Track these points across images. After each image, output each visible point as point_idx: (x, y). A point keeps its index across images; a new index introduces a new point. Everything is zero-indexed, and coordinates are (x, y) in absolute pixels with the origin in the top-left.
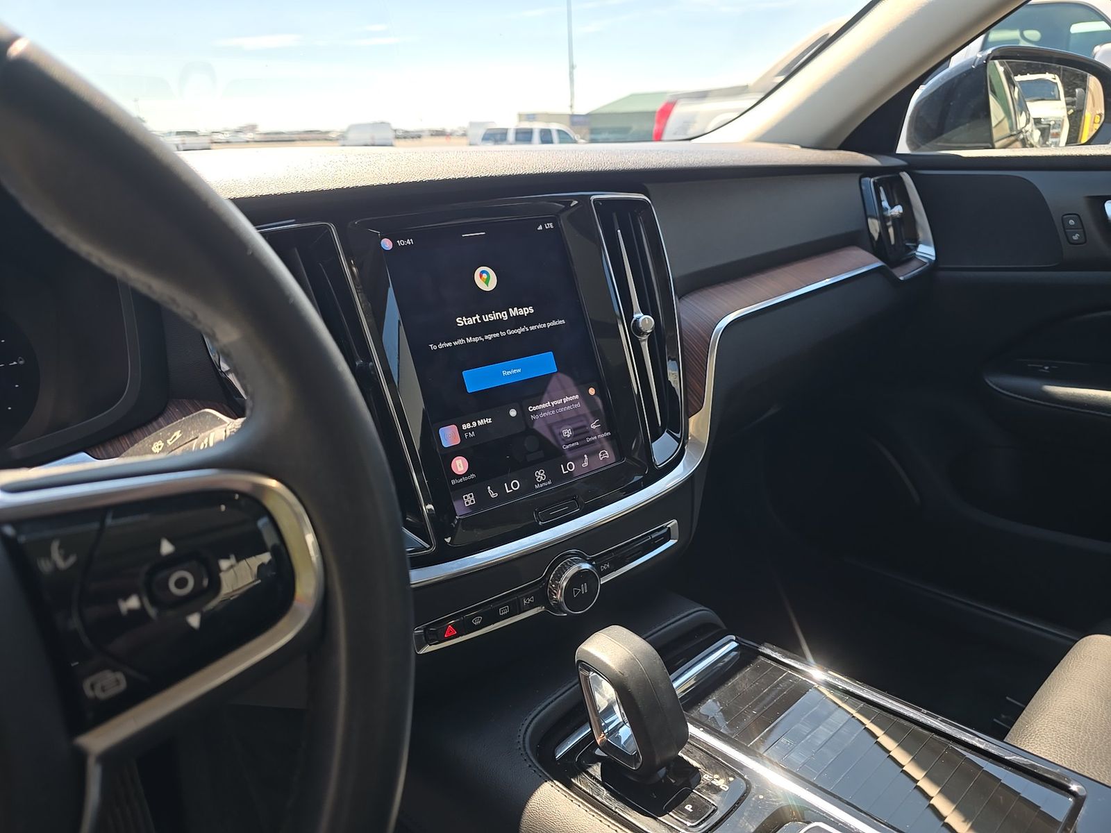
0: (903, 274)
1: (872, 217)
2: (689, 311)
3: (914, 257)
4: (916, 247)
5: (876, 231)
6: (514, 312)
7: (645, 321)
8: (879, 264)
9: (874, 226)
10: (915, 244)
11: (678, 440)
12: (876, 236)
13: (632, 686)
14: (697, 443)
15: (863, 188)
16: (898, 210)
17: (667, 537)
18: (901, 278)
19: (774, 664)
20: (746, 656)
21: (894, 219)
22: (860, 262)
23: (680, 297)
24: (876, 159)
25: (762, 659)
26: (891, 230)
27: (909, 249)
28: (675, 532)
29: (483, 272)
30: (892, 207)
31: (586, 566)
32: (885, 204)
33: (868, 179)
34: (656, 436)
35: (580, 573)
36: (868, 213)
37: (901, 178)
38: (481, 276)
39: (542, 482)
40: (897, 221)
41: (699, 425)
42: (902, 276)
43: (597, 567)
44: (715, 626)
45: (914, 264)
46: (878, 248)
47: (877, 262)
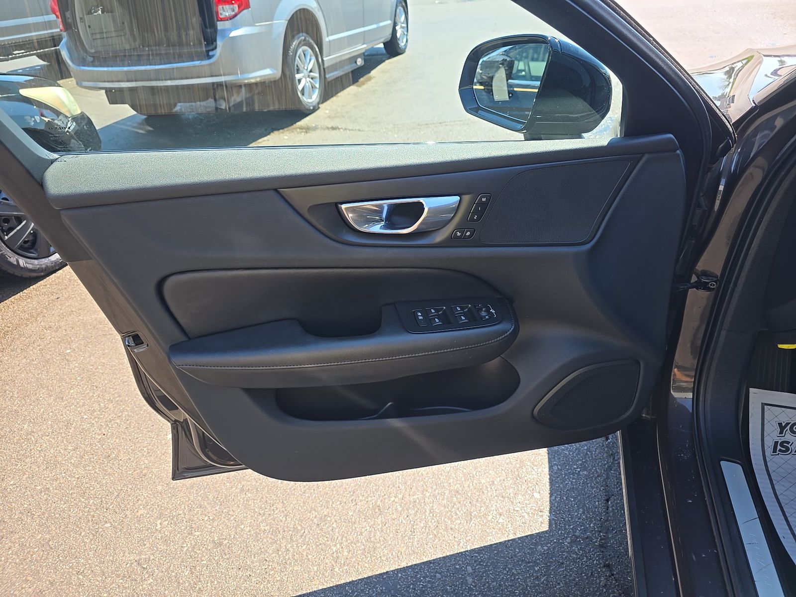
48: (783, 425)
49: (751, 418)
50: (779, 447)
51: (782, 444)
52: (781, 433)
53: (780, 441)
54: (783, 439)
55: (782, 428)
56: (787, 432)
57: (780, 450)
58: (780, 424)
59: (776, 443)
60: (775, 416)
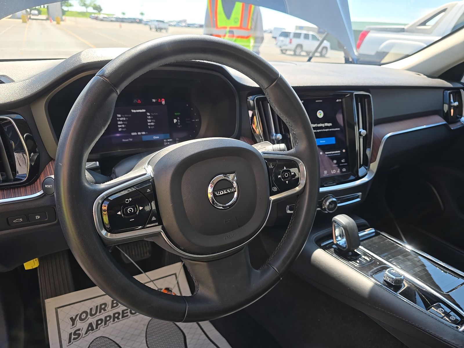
0: (453, 127)
1: (446, 103)
2: (376, 130)
3: (459, 121)
4: (461, 118)
5: (446, 110)
6: (326, 124)
7: (363, 132)
8: (445, 122)
9: (446, 107)
10: (460, 117)
11: (367, 169)
12: (446, 111)
13: (348, 229)
14: (372, 171)
15: (444, 94)
16: (456, 104)
17: (358, 197)
18: (452, 129)
19: (385, 238)
20: (377, 234)
21: (454, 107)
22: (438, 121)
23: (375, 125)
24: (452, 84)
25: (381, 235)
26: (452, 111)
27: (458, 118)
28: (360, 197)
29: (320, 112)
30: (454, 102)
31: (334, 199)
32: (452, 100)
33: (447, 91)
34: (360, 167)
35: (333, 201)
36: (445, 102)
37: (460, 92)
38: (319, 113)
39: (326, 174)
40: (455, 108)
41: (374, 166)
42: (453, 128)
43: (338, 201)
44: (367, 226)
45: (459, 124)
46: (446, 116)
47: (444, 122)
48: (74, 318)
49: (49, 322)
50: (73, 337)
51: (75, 334)
52: (73, 324)
53: (73, 332)
54: (75, 329)
55: (73, 320)
56: (77, 322)
57: (74, 339)
58: (72, 319)
59: (71, 334)
60: (65, 314)
